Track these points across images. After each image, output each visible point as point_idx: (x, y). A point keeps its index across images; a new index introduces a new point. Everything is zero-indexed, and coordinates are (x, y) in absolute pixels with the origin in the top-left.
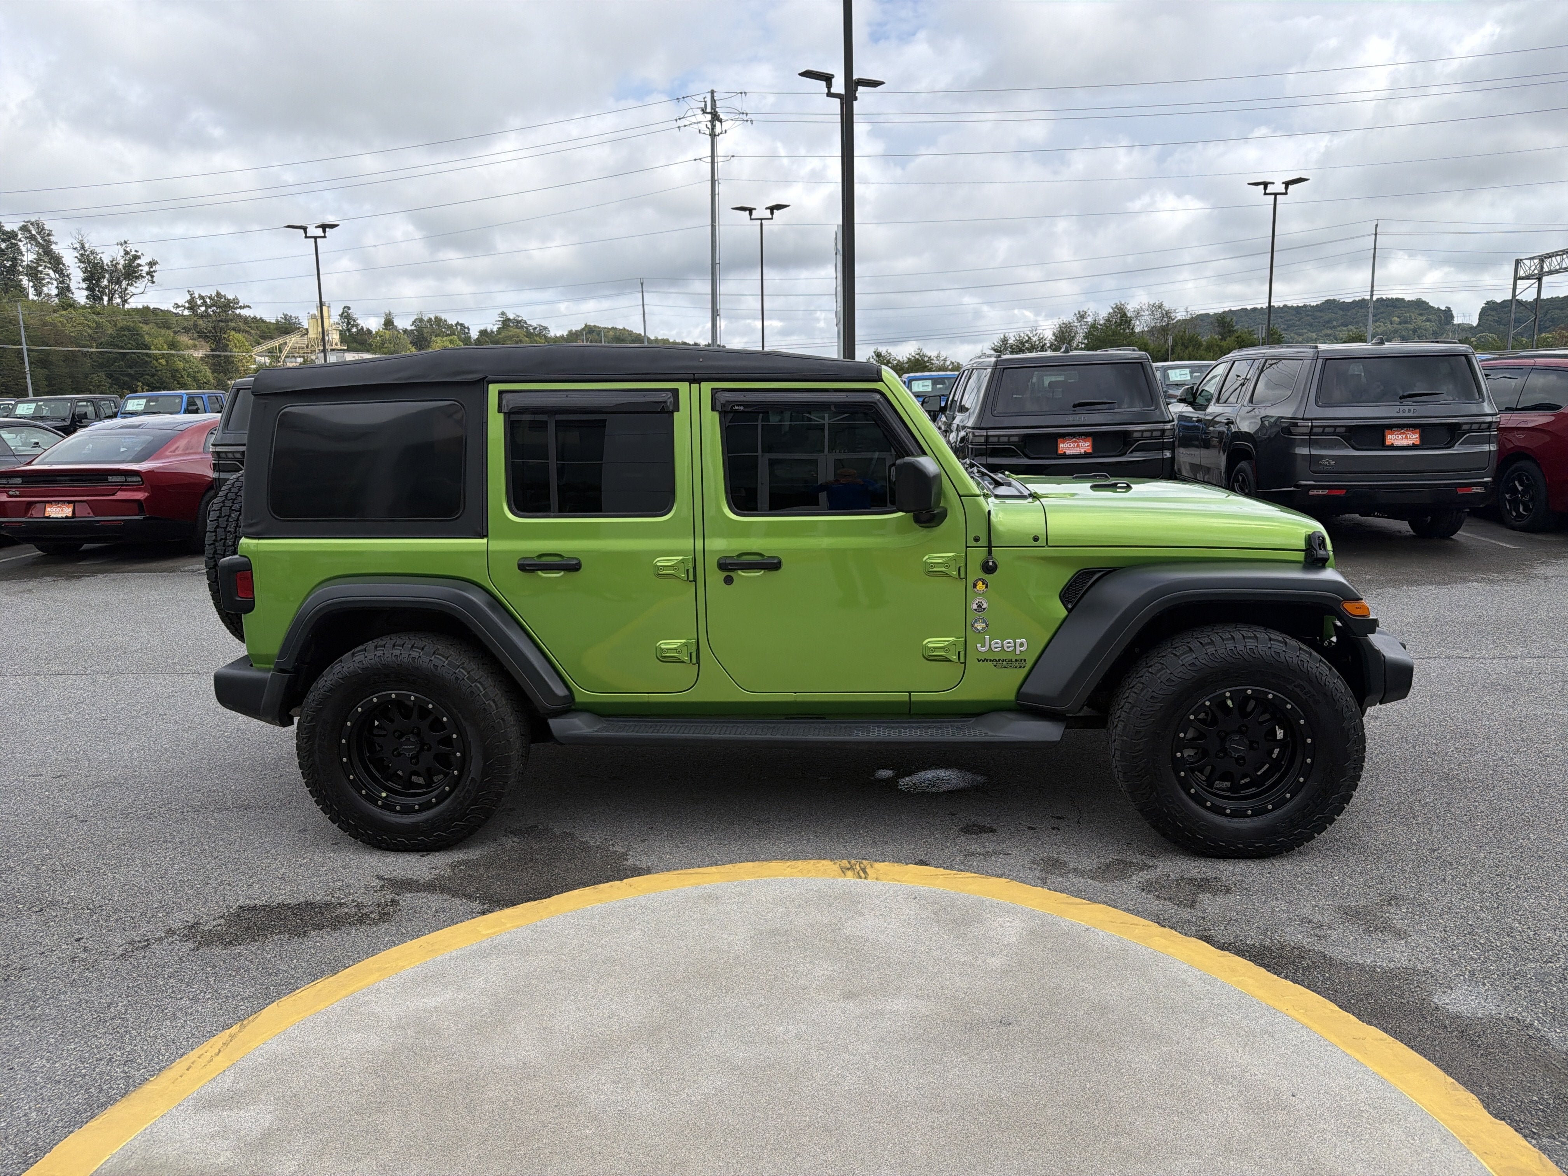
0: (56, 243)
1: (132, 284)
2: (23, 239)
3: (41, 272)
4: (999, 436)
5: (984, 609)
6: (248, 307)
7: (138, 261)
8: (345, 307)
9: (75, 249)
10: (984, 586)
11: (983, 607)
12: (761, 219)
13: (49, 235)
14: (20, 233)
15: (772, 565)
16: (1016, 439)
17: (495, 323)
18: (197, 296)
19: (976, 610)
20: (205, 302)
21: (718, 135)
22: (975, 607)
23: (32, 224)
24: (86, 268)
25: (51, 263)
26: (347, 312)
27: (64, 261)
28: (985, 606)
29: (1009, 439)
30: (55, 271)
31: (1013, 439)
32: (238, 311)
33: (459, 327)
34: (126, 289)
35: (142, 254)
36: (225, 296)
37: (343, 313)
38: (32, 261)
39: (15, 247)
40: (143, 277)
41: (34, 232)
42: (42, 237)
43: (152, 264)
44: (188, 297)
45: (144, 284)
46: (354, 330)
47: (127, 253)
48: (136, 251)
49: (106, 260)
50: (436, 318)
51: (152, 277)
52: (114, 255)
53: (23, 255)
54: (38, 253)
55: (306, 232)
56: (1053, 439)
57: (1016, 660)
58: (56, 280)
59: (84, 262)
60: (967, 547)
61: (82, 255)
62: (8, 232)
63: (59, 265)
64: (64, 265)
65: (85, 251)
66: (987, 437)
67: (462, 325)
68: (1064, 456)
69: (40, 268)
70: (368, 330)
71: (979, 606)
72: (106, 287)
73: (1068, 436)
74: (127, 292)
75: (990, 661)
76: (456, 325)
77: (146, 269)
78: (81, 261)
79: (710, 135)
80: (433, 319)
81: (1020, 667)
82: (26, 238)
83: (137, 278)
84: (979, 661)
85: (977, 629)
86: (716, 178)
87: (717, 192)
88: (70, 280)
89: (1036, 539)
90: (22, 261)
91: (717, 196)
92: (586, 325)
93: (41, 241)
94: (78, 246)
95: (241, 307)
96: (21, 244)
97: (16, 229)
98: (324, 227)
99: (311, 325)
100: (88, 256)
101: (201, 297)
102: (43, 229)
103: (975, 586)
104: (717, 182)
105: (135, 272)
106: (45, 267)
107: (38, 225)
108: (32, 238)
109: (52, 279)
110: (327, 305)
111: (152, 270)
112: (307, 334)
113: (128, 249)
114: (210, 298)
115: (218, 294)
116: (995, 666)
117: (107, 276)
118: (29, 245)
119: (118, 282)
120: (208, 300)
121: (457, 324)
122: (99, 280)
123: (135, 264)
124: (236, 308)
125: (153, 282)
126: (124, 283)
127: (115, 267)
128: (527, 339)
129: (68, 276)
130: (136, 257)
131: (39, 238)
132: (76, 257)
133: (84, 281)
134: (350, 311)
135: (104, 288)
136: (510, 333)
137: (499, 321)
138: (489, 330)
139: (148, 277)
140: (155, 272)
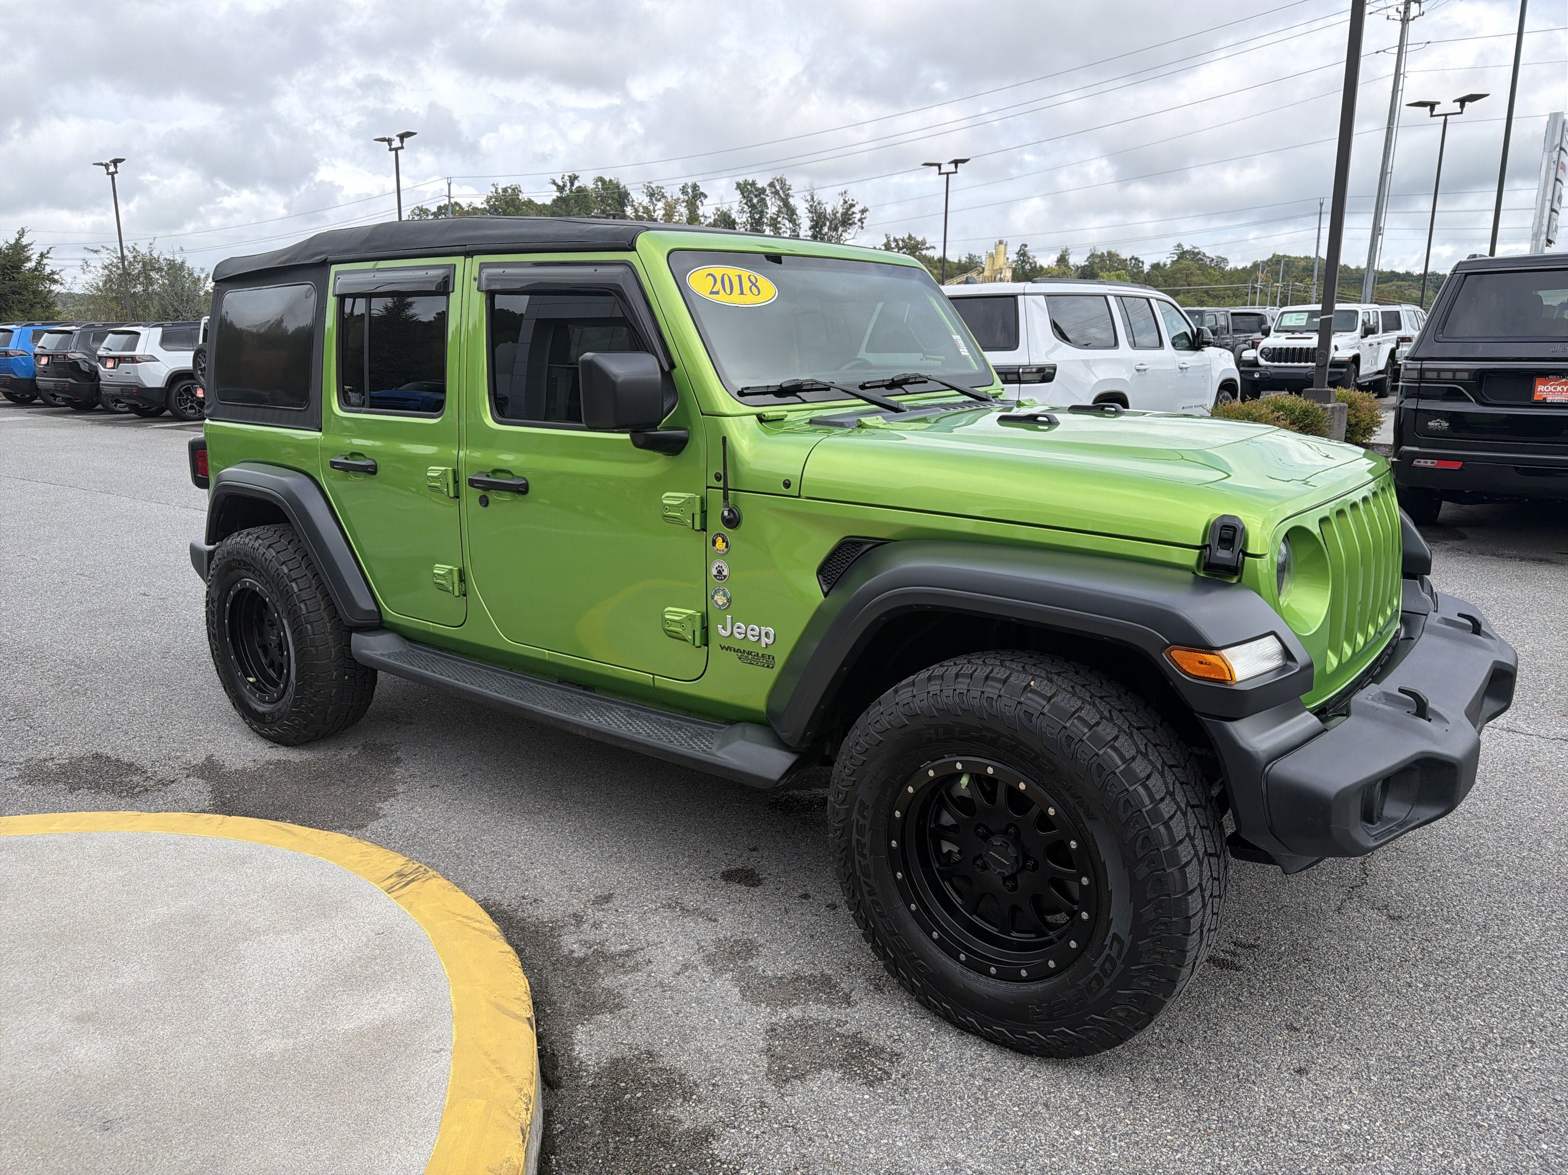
0: (793, 196)
1: (846, 230)
2: (769, 194)
3: (779, 223)
4: (1439, 371)
5: (725, 576)
6: (934, 247)
7: (853, 209)
8: (1022, 245)
9: (807, 201)
10: (725, 544)
11: (724, 573)
12: (1446, 115)
13: (789, 189)
14: (768, 188)
15: (522, 489)
16: (1465, 376)
17: (1168, 256)
18: (892, 239)
19: (715, 576)
20: (898, 244)
21: (1413, 19)
22: (715, 572)
23: (778, 181)
24: (813, 217)
25: (787, 215)
26: (1023, 250)
27: (798, 212)
28: (725, 573)
29: (1454, 375)
30: (790, 221)
31: (1459, 375)
32: (924, 252)
33: (1133, 261)
34: (841, 235)
35: (857, 203)
36: (915, 239)
37: (1020, 251)
38: (774, 214)
39: (763, 201)
40: (855, 224)
41: (778, 188)
42: (784, 192)
43: (863, 211)
44: (885, 241)
45: (855, 229)
46: (1028, 267)
47: (845, 202)
48: (853, 200)
49: (829, 210)
50: (1109, 253)
51: (862, 223)
52: (835, 204)
53: (768, 208)
54: (779, 206)
55: (940, 169)
56: (1529, 378)
57: (763, 655)
58: (790, 229)
59: (812, 213)
60: (708, 487)
61: (811, 206)
62: (759, 189)
63: (793, 215)
64: (797, 215)
65: (814, 202)
66: (1421, 371)
67: (1136, 259)
68: (1543, 404)
69: (779, 219)
70: (1041, 267)
71: (720, 572)
72: (826, 234)
73: (1553, 374)
74: (842, 237)
75: (734, 651)
76: (1131, 259)
77: (858, 216)
78: (810, 212)
79: (1401, 20)
80: (1106, 254)
81: (768, 667)
82: (772, 193)
83: (851, 224)
84: (722, 649)
85: (718, 604)
86: (1402, 71)
87: (1400, 88)
88: (800, 228)
89: (787, 484)
90: (767, 213)
91: (1400, 93)
92: (1274, 256)
93: (782, 196)
94: (809, 198)
95: (927, 249)
96: (767, 199)
97: (765, 186)
98: (956, 162)
99: (988, 263)
100: (816, 206)
101: (896, 240)
102: (785, 185)
103: (714, 543)
104: (1402, 76)
105: (850, 219)
106: (783, 218)
107: (781, 181)
108: (776, 193)
109: (787, 228)
110: (1005, 243)
111: (863, 216)
112: (983, 272)
113: (847, 199)
114: (903, 241)
115: (910, 237)
116: (740, 659)
117: (828, 223)
118: (773, 199)
119: (836, 229)
120: (900, 243)
121: (1133, 258)
122: (821, 229)
123: (850, 212)
124: (922, 250)
125: (862, 228)
126: (840, 229)
127: (835, 215)
128: (1199, 271)
129: (799, 225)
130: (852, 206)
131: (781, 192)
132: (807, 208)
133: (810, 229)
134: (1026, 249)
135: (824, 235)
136: (1181, 266)
137: (1174, 253)
138: (1162, 264)
139: (859, 224)
140: (865, 218)
